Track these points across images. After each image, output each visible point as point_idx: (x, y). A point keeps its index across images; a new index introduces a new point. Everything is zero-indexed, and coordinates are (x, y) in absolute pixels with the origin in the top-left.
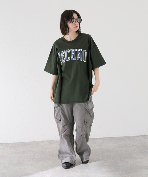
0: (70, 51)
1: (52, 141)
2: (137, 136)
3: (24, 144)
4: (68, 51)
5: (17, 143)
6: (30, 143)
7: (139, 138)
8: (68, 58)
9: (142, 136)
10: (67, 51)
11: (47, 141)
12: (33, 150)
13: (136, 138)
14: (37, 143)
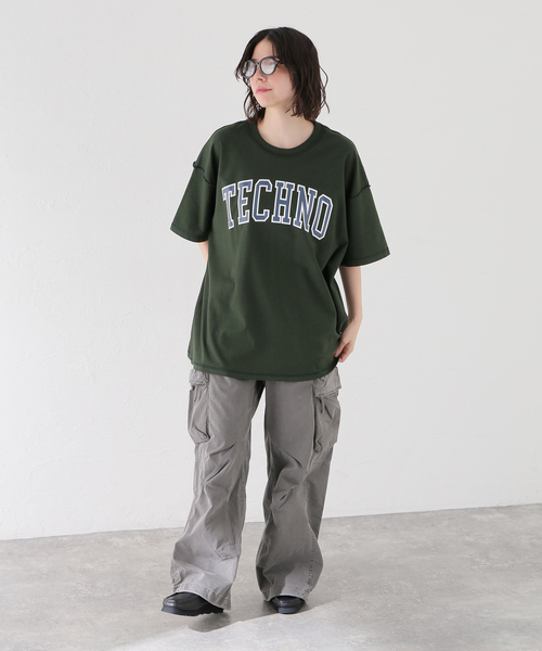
0: (274, 189)
1: (161, 530)
2: (482, 510)
3: (55, 544)
4: (266, 184)
5: (26, 540)
6: (76, 541)
7: (490, 516)
8: (261, 212)
9: (498, 509)
10: (261, 183)
11: (141, 532)
12: (89, 566)
13: (479, 517)
14: (102, 540)
